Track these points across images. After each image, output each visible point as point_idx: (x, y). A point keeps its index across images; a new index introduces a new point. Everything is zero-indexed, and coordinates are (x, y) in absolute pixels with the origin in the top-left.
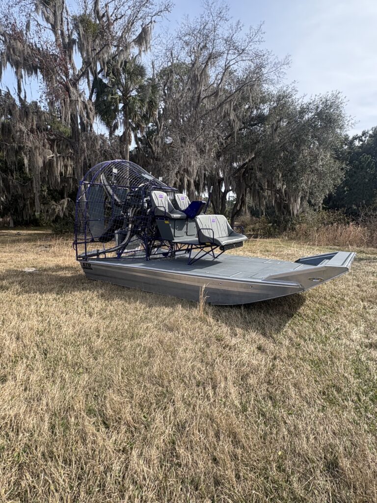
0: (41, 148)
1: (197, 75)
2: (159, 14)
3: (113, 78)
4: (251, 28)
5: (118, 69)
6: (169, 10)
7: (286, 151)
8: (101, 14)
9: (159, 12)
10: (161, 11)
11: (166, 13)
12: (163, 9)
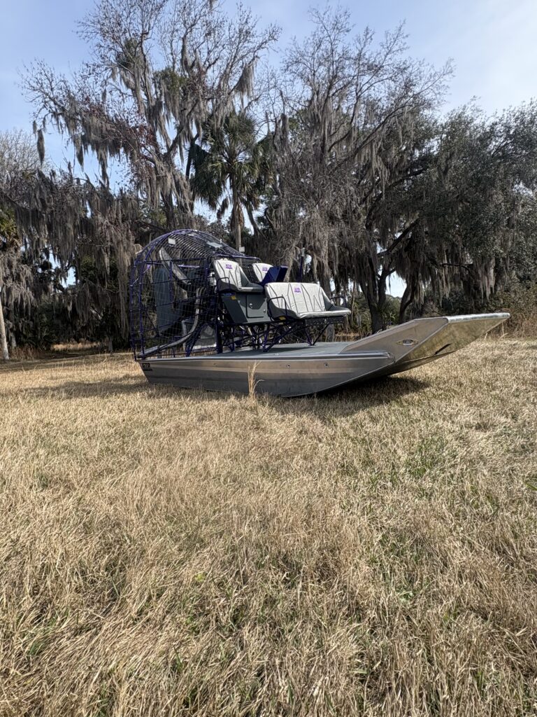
0: (125, 241)
1: (317, 115)
2: (263, 46)
3: (212, 141)
4: (387, 34)
5: (218, 129)
6: (275, 37)
7: (466, 201)
8: (190, 63)
9: (262, 43)
10: (266, 42)
11: (271, 43)
12: (267, 38)
